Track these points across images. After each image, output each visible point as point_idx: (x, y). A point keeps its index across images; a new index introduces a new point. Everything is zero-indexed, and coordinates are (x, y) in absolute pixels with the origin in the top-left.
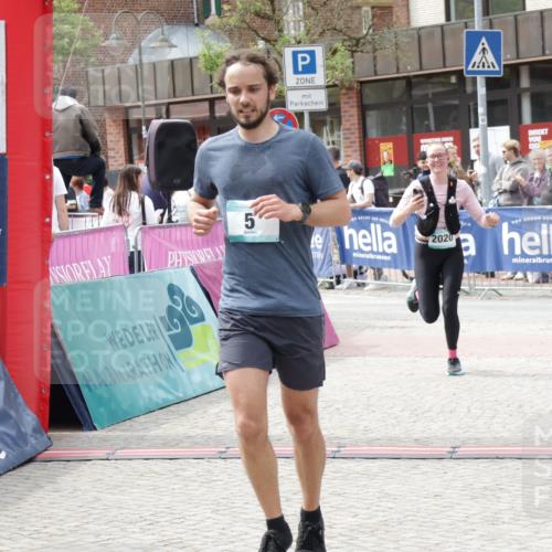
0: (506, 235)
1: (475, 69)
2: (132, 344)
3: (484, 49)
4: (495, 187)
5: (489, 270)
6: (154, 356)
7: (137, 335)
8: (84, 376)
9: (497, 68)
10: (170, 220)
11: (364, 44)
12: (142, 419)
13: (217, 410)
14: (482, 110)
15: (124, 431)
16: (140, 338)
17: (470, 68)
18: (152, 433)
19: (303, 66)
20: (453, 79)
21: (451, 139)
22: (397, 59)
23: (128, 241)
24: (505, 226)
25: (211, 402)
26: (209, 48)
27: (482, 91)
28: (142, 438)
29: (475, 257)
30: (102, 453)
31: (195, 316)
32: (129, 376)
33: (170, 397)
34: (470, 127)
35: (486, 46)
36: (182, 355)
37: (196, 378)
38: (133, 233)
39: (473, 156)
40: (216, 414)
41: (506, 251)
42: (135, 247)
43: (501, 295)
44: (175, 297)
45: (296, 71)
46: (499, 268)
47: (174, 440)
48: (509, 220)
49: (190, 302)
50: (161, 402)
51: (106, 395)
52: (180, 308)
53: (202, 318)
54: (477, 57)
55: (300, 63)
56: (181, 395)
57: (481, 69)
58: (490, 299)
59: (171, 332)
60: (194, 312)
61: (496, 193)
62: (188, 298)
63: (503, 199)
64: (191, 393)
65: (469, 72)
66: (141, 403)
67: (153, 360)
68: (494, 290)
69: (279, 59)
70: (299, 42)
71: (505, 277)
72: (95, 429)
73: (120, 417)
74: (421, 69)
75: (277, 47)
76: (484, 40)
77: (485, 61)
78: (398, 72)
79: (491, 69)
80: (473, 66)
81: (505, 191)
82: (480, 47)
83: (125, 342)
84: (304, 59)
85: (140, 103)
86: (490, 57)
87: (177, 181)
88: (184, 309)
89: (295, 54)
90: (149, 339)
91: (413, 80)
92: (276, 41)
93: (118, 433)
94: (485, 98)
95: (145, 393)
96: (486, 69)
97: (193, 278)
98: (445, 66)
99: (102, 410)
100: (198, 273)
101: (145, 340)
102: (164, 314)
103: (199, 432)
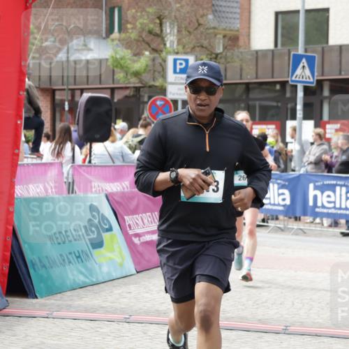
0: (312, 192)
1: (297, 79)
2: (64, 243)
3: (304, 67)
4: (305, 160)
5: (298, 215)
6: (78, 252)
7: (68, 236)
8: (32, 261)
9: (312, 80)
10: (90, 162)
11: (221, 58)
12: (69, 293)
13: (120, 291)
14: (299, 107)
15: (56, 300)
16: (70, 239)
17: (293, 78)
18: (77, 303)
19: (180, 69)
20: (278, 87)
21: (273, 126)
22: (241, 70)
23: (63, 173)
24: (311, 186)
25: (114, 286)
26: (116, 53)
27: (300, 94)
28: (70, 306)
29: (289, 206)
30: (44, 313)
31: (107, 227)
32: (61, 264)
33: (87, 280)
34: (287, 119)
35: (306, 65)
36: (96, 252)
37: (105, 269)
38: (67, 168)
39: (288, 139)
40: (119, 294)
41: (311, 203)
42: (67, 178)
43: (305, 233)
44: (94, 213)
45: (175, 72)
46: (305, 214)
47: (93, 308)
48: (315, 182)
49: (104, 218)
50: (81, 283)
51: (45, 275)
52: (96, 221)
53: (110, 229)
54: (299, 71)
55: (178, 67)
56: (94, 280)
57: (301, 79)
58: (297, 234)
59: (90, 237)
60: (106, 225)
61: (306, 164)
62: (102, 214)
63: (310, 168)
64: (101, 279)
65: (292, 81)
66: (68, 282)
67: (77, 255)
68: (301, 229)
69: (163, 63)
70: (177, 53)
71: (308, 221)
72: (36, 297)
73: (54, 291)
74: (257, 78)
75: (162, 55)
76: (304, 60)
77: (303, 75)
78: (241, 79)
79: (308, 80)
80: (296, 77)
81: (311, 163)
82: (301, 65)
83: (60, 241)
84: (181, 64)
85: (65, 87)
86: (307, 72)
87: (98, 136)
88: (99, 222)
89: (175, 61)
90: (75, 240)
91: (251, 86)
92: (162, 51)
93: (53, 301)
94: (302, 99)
95: (71, 277)
96: (304, 80)
97: (107, 201)
98: (273, 77)
99: (42, 285)
100: (110, 198)
101: (73, 240)
102: (86, 224)
103: (108, 304)
